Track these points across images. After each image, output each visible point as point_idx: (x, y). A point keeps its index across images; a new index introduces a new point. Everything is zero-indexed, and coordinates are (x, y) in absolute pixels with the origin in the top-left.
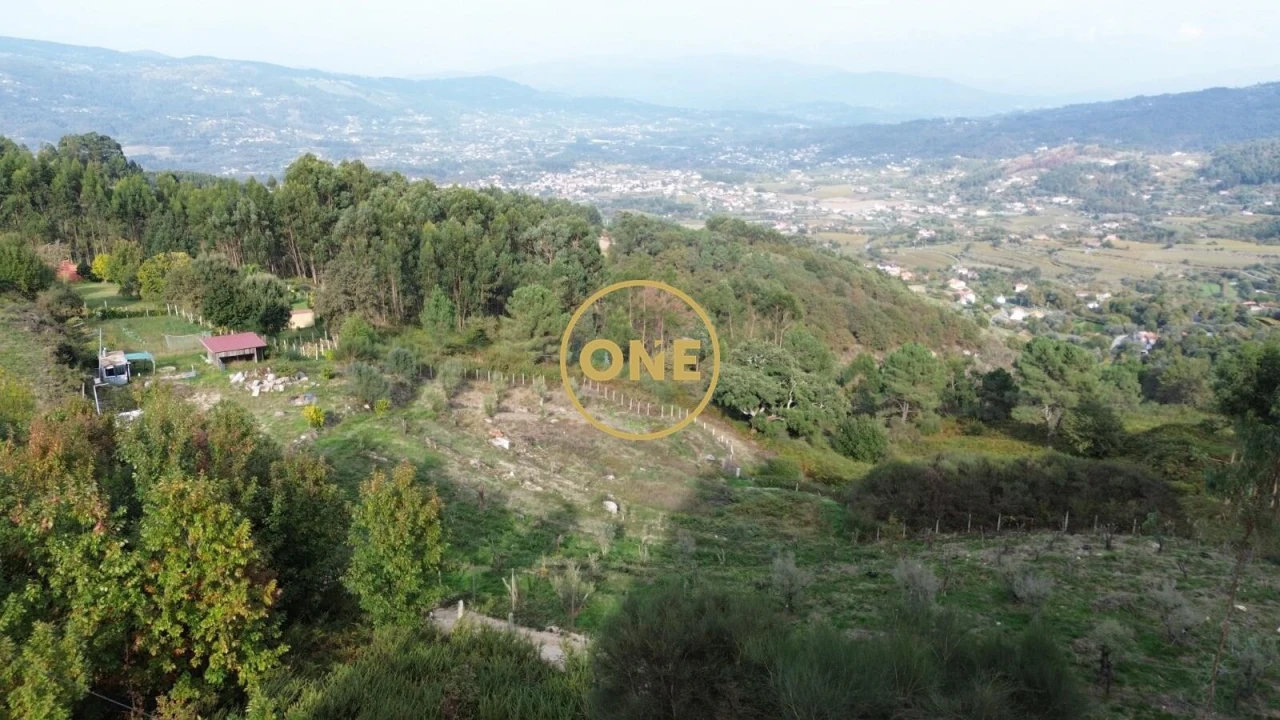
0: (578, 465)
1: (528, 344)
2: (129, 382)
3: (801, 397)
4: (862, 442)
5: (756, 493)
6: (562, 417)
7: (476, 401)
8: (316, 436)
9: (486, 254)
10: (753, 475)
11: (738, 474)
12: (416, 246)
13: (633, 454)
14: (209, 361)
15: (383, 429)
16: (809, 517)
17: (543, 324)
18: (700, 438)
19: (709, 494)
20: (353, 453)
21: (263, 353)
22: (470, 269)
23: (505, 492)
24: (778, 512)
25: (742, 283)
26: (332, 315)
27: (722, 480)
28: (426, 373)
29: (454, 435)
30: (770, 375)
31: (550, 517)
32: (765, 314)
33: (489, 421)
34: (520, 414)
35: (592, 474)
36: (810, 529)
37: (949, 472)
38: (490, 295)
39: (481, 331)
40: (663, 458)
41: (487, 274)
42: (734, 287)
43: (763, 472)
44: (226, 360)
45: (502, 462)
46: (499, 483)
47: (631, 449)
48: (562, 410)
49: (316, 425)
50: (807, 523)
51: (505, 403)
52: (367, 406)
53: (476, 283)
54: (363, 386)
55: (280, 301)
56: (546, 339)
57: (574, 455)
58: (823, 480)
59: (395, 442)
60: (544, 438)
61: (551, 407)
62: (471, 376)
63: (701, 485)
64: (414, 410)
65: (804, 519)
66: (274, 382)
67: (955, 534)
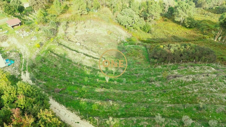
0: (95, 46)
1: (78, 11)
3: (136, 21)
4: (146, 28)
5: (129, 47)
6: (89, 32)
7: (71, 30)
8: (39, 50)
10: (128, 41)
11: (125, 41)
13: (104, 40)
14: (9, 26)
15: (53, 45)
17: (81, 7)
20: (48, 54)
21: (21, 24)
23: (82, 60)
24: (135, 55)
26: (34, 5)
27: (122, 44)
28: (58, 23)
29: (68, 43)
30: (129, 16)
31: (93, 66)
33: (74, 37)
34: (81, 33)
35: (98, 48)
36: (142, 59)
37: (172, 52)
39: (66, 5)
40: (110, 40)
43: (130, 41)
44: (13, 27)
45: (80, 50)
46: (81, 58)
48: (88, 29)
49: (39, 47)
51: (76, 30)
52: (48, 38)
54: (46, 34)
55: (21, 5)
56: (82, 10)
57: (93, 44)
58: (141, 40)
59: (57, 49)
60: (86, 39)
61: (86, 29)
62: (68, 23)
64: (58, 36)
65: (141, 56)
66: (26, 34)
67: (172, 64)
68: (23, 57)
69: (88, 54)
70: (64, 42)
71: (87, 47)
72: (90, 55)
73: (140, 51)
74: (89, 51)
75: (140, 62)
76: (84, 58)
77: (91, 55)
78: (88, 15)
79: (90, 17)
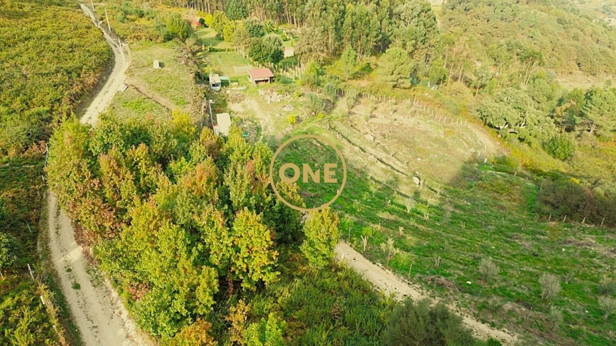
0: (404, 151)
1: (390, 78)
2: (220, 90)
3: (530, 122)
4: (560, 147)
5: (492, 175)
6: (401, 122)
7: (362, 110)
8: (292, 129)
9: (376, 23)
10: (493, 163)
11: (485, 162)
12: (343, 17)
13: (432, 146)
14: (250, 80)
15: (319, 126)
16: (517, 196)
17: (399, 68)
18: (470, 138)
19: (468, 174)
21: (272, 80)
22: (367, 31)
23: (368, 167)
24: (500, 192)
25: (513, 43)
26: (302, 54)
27: (476, 165)
28: (340, 93)
29: (350, 132)
30: (515, 108)
31: (387, 183)
32: (523, 61)
33: (366, 123)
34: (381, 119)
35: (410, 157)
36: (515, 204)
37: (599, 195)
38: (375, 44)
39: (368, 64)
40: (447, 149)
41: (375, 33)
42: (508, 45)
43: (499, 163)
44: (257, 82)
45: (369, 148)
46: (366, 161)
47: (432, 143)
48: (401, 117)
49: (292, 123)
50: (515, 200)
51: (374, 113)
52: (313, 113)
53: (369, 38)
54: (313, 104)
55: (280, 48)
56: (399, 76)
57: (403, 146)
58: (531, 170)
59: (324, 134)
60: (390, 134)
61: (396, 116)
62: (360, 95)
63: (464, 168)
64: (333, 115)
65: (513, 197)
66: (276, 97)
67: (593, 226)
68: (262, 133)
69: (384, 160)
70: (341, 128)
71: (386, 147)
72: (387, 163)
73: (518, 187)
74: (389, 156)
75: (505, 205)
76: (374, 163)
77: (391, 163)
78: (412, 90)
79: (414, 95)
